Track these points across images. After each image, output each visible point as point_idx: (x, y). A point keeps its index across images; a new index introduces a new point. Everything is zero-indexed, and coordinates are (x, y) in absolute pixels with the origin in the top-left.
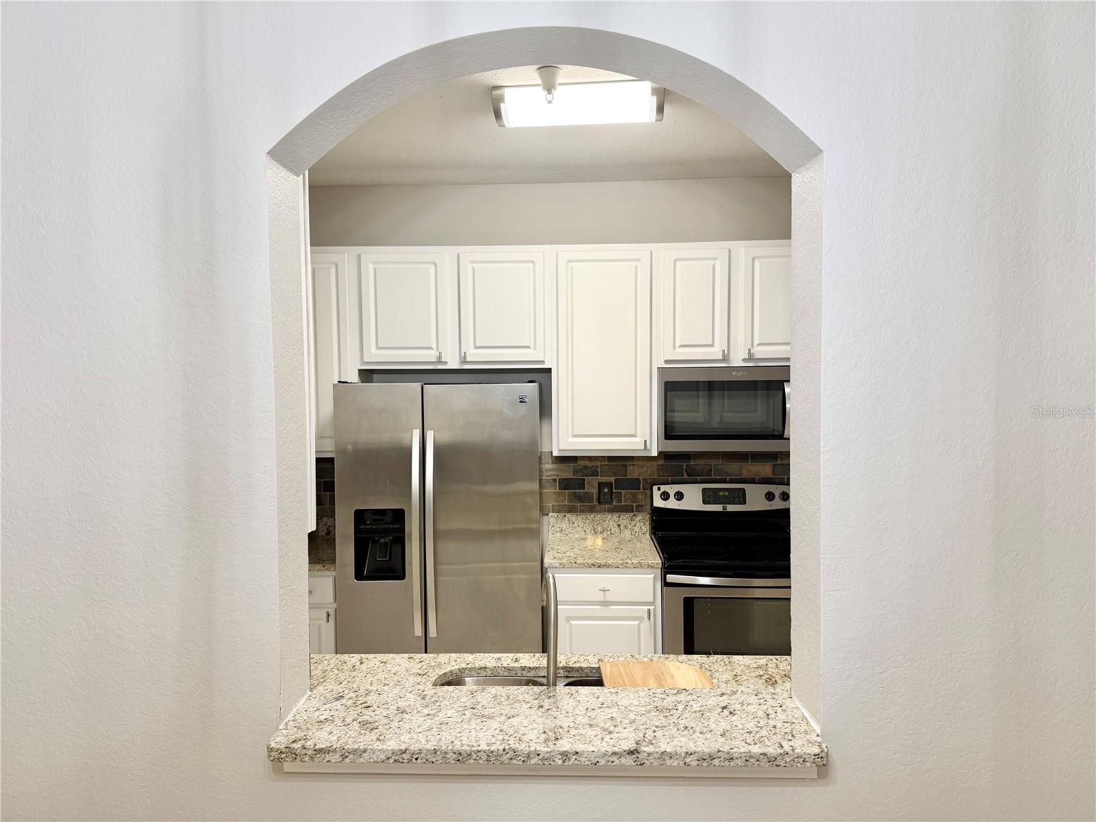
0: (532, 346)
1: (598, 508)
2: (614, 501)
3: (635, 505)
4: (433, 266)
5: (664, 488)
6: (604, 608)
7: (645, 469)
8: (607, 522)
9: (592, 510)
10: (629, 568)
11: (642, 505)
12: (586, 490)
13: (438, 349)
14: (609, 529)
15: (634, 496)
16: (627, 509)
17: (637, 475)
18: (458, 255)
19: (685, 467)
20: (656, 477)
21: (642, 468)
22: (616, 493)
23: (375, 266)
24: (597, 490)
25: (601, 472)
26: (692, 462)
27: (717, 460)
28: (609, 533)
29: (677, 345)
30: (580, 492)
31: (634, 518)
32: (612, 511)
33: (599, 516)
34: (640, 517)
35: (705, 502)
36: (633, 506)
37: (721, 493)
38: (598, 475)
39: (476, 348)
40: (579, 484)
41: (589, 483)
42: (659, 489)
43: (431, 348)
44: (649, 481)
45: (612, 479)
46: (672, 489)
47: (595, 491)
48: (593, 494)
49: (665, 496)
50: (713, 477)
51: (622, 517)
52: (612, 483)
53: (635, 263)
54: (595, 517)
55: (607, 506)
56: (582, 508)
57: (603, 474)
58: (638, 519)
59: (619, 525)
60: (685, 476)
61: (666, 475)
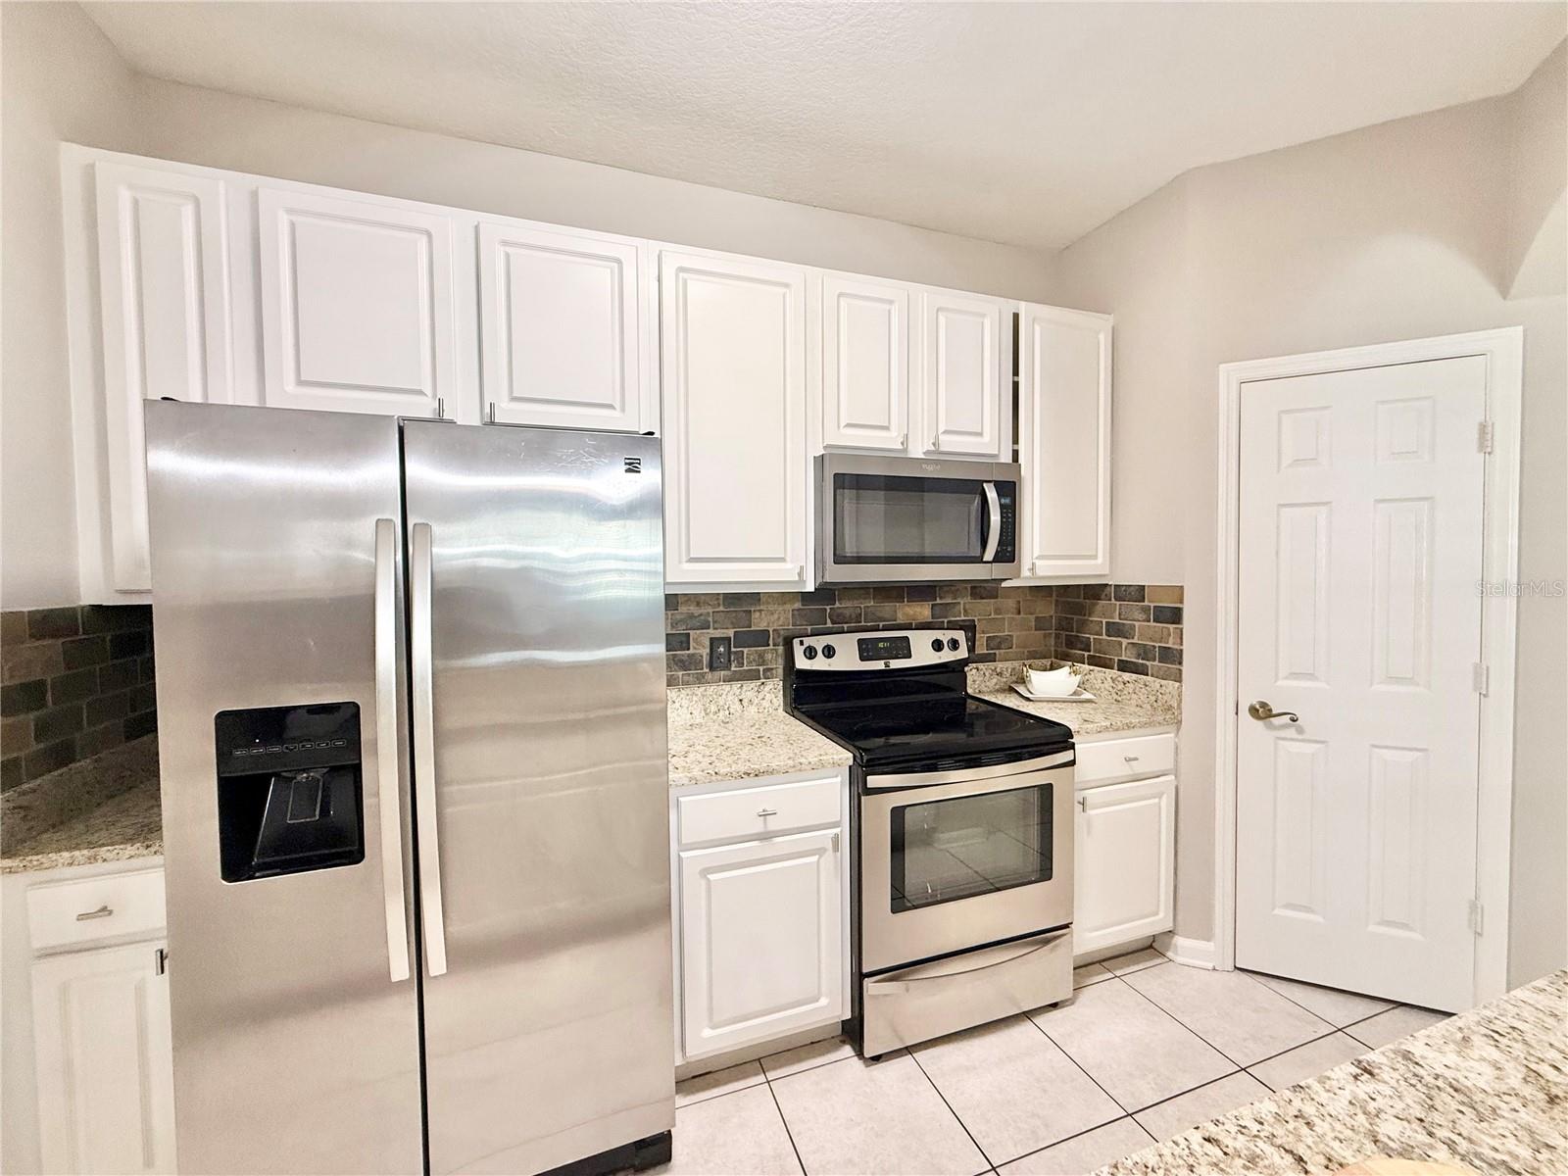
0: (617, 405)
1: (709, 676)
2: (733, 665)
3: (761, 668)
4: (424, 239)
5: (808, 641)
6: (765, 843)
7: (776, 616)
8: (724, 696)
9: (700, 680)
10: (805, 770)
11: (772, 669)
12: (691, 651)
13: (434, 395)
14: (726, 707)
15: (761, 656)
16: (752, 676)
17: (765, 624)
18: (477, 228)
19: (828, 611)
20: (791, 627)
21: (772, 614)
22: (735, 653)
23: (294, 218)
24: (708, 650)
25: (714, 622)
26: (837, 605)
27: (867, 601)
28: (727, 712)
29: (842, 424)
30: (683, 655)
31: (762, 687)
32: (729, 680)
33: (711, 689)
34: (771, 686)
35: (862, 659)
36: (759, 671)
37: (881, 645)
38: (709, 628)
39: (515, 399)
40: (682, 642)
41: (695, 640)
42: (802, 643)
43: (421, 393)
44: (782, 632)
45: (731, 633)
46: (819, 642)
47: (705, 652)
48: (702, 656)
49: (811, 653)
50: (863, 624)
51: (744, 688)
52: (730, 638)
53: (782, 290)
54: (706, 690)
55: (722, 672)
56: (686, 678)
57: (716, 626)
58: (767, 689)
59: (741, 700)
60: (829, 625)
61: (805, 623)
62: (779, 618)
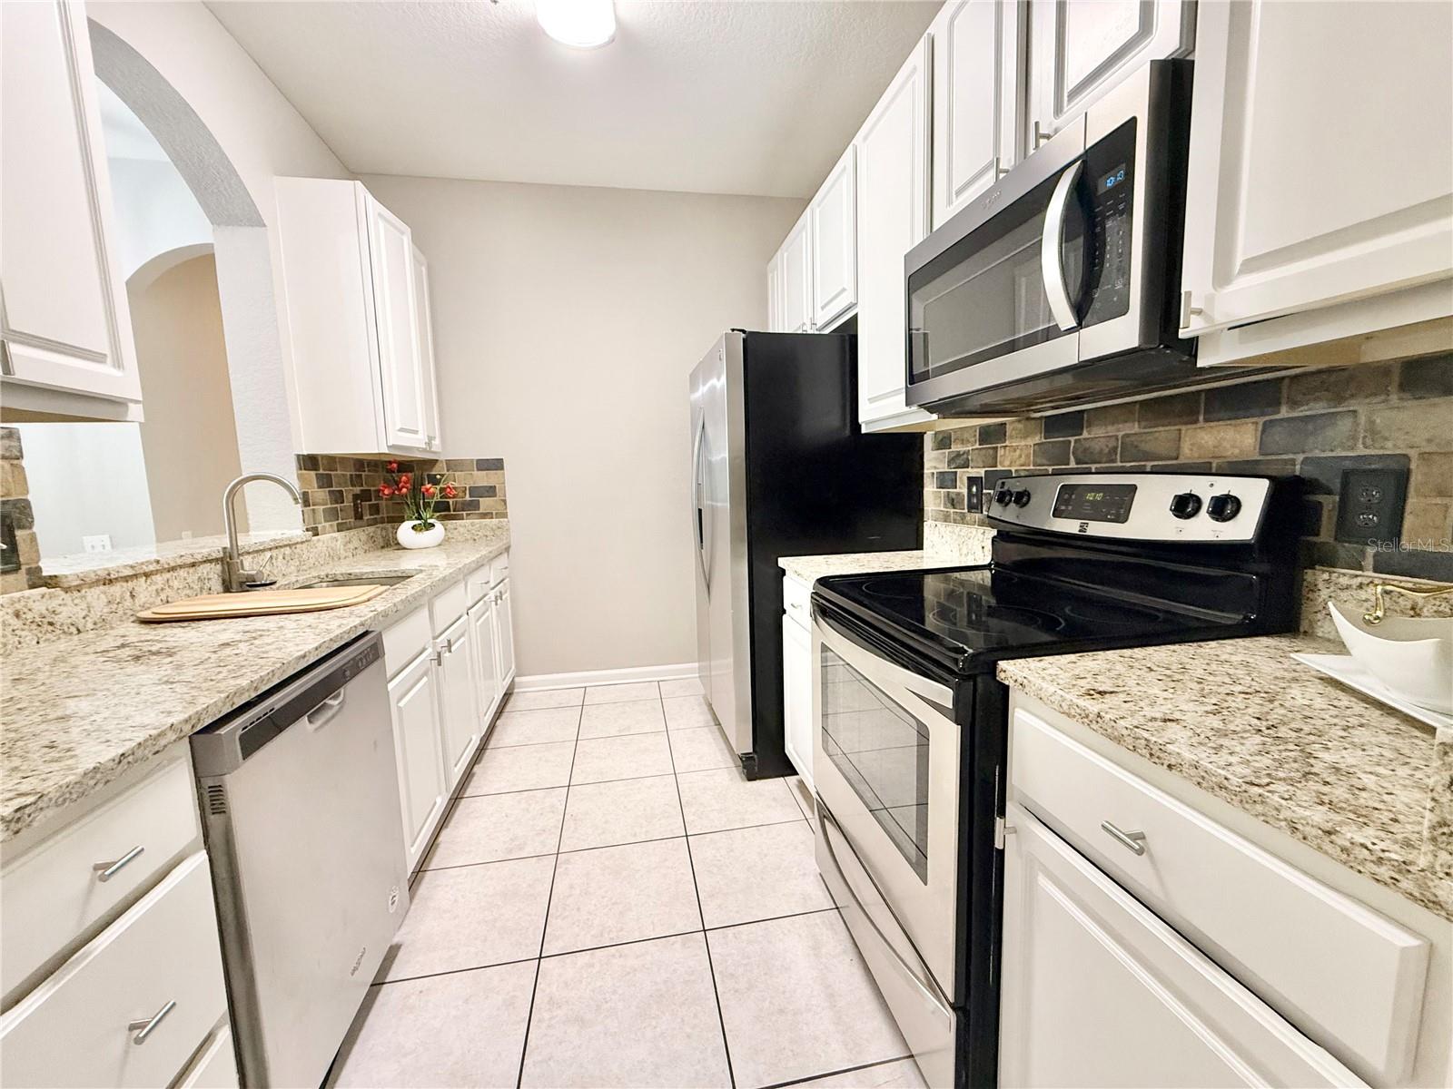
1: (968, 517)
2: (984, 509)
5: (1009, 483)
7: (1018, 452)
8: (971, 539)
9: (962, 520)
12: (956, 490)
14: (973, 552)
17: (1009, 463)
19: (1073, 444)
20: (1032, 467)
21: (1015, 451)
22: (986, 494)
24: (967, 490)
25: (972, 461)
26: (1085, 434)
29: (955, 196)
30: (952, 493)
32: (980, 524)
33: (964, 530)
35: (1056, 513)
37: (1090, 497)
38: (968, 467)
39: (822, 308)
40: (952, 480)
41: (959, 479)
42: (1003, 485)
45: (982, 473)
48: (963, 496)
49: (1006, 498)
51: (986, 535)
52: (982, 479)
54: (960, 530)
55: (974, 515)
56: (954, 516)
57: (973, 464)
59: (983, 548)
60: (1073, 465)
61: (1045, 462)
62: (1020, 456)
